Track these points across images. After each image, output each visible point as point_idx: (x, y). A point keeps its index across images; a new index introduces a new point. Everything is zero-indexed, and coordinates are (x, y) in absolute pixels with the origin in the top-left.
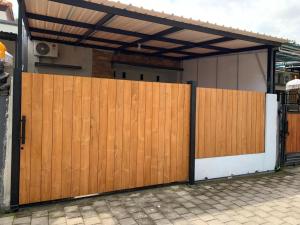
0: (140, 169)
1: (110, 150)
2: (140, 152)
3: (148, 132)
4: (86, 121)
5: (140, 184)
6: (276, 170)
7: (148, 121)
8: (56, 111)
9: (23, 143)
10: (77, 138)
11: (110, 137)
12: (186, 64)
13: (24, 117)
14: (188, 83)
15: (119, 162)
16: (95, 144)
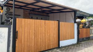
0: (47, 45)
1: (39, 40)
2: (47, 40)
3: (49, 34)
4: (33, 32)
5: (47, 49)
6: (77, 43)
7: (49, 31)
8: (25, 29)
9: (17, 39)
10: (31, 37)
11: (39, 36)
12: (50, 15)
13: (17, 31)
14: (57, 21)
15: (42, 43)
16: (36, 38)
